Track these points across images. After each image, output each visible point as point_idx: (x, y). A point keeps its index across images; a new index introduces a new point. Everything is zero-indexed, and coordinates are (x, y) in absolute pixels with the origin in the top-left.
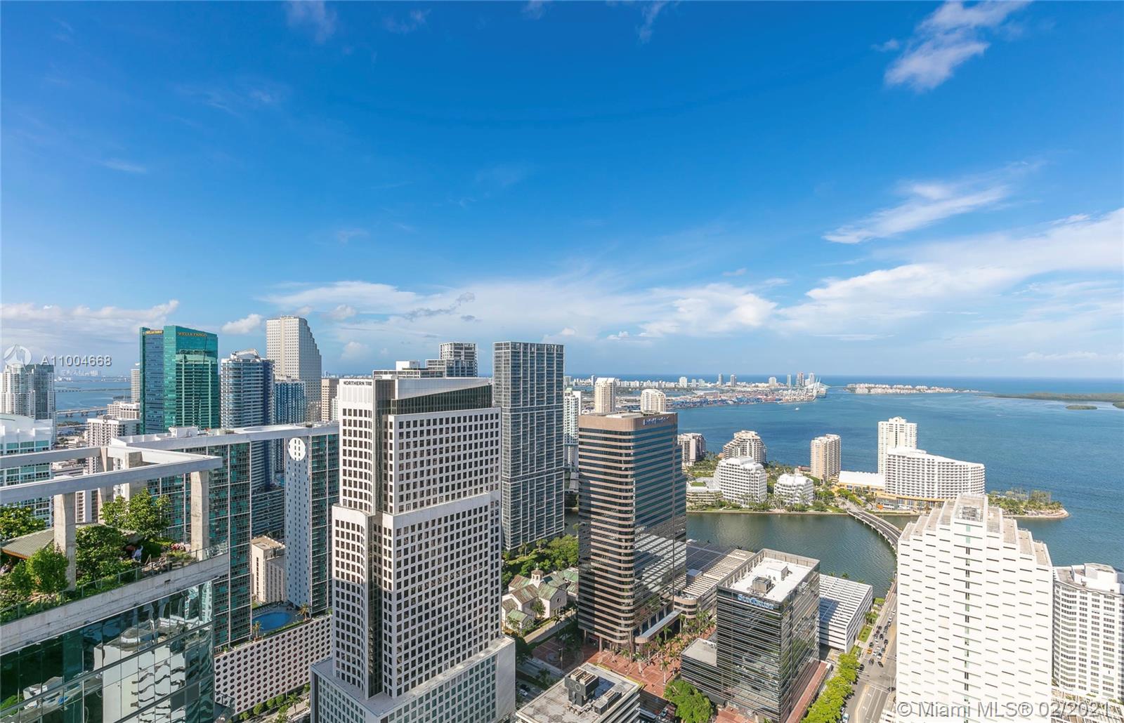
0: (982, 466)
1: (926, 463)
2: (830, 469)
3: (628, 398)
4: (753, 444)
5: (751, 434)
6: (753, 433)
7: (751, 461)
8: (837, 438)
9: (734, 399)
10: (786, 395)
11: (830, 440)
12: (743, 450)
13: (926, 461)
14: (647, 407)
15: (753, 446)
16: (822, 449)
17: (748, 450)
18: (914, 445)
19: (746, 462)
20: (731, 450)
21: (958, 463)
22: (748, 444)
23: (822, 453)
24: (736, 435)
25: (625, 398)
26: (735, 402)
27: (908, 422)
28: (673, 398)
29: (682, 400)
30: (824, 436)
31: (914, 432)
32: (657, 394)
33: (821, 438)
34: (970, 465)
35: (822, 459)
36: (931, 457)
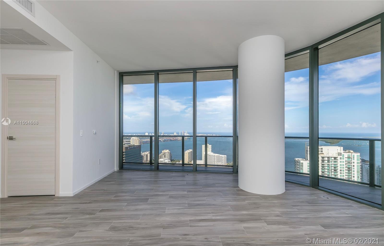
0: (226, 156)
1: (213, 156)
2: (190, 160)
3: (127, 140)
4: (168, 154)
5: (167, 151)
6: (168, 150)
7: (167, 159)
8: (192, 151)
9: (163, 140)
10: (179, 138)
11: (190, 151)
12: (165, 157)
13: (213, 155)
14: (133, 143)
15: (168, 155)
16: (188, 154)
17: (166, 156)
18: (211, 151)
19: (165, 160)
20: (161, 156)
21: (221, 155)
22: (166, 154)
23: (187, 155)
24: (163, 151)
25: (125, 140)
26: (163, 141)
27: (209, 145)
28: (143, 140)
29: (146, 141)
30: (188, 150)
31: (211, 147)
32: (136, 139)
33: (187, 151)
34: (223, 156)
35: (188, 157)
36: (214, 154)
